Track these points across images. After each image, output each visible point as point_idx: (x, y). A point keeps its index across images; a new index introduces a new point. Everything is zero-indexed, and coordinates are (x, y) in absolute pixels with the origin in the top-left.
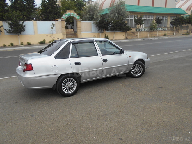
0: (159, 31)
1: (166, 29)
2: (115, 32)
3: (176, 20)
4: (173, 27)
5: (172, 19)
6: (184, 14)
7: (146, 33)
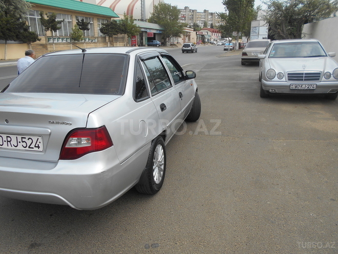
0: (87, 43)
1: (96, 40)
2: (6, 43)
3: (107, 25)
4: (105, 38)
5: (102, 24)
6: (114, 17)
7: (66, 46)
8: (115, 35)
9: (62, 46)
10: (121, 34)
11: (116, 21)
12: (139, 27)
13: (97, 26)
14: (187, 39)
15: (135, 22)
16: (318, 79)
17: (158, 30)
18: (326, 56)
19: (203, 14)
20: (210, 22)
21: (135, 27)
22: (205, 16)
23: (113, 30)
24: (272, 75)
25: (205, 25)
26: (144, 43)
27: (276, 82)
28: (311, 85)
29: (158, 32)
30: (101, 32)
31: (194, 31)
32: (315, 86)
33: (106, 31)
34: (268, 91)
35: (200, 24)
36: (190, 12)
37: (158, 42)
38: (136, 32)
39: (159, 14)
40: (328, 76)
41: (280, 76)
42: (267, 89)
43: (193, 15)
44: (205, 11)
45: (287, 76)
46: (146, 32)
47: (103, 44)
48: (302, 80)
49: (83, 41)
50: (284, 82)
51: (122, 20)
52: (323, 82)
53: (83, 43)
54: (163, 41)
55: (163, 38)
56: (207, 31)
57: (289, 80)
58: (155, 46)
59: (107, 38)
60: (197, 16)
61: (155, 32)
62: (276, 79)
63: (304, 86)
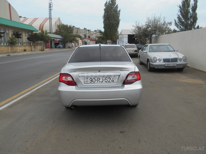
0: (19, 46)
1: (25, 45)
3: (32, 36)
4: (30, 43)
5: (29, 35)
6: (35, 31)
7: (6, 47)
8: (37, 41)
9: (3, 47)
10: (40, 41)
11: (37, 33)
12: (50, 37)
13: (24, 36)
14: (77, 44)
15: (48, 34)
16: (177, 61)
17: (61, 39)
18: (175, 51)
19: (84, 30)
20: (88, 35)
21: (48, 37)
22: (84, 31)
23: (36, 39)
24: (156, 60)
25: (85, 36)
26: (53, 46)
27: (158, 63)
28: (174, 64)
29: (61, 40)
30: (28, 39)
31: (81, 39)
32: (176, 64)
33: (31, 39)
34: (154, 68)
35: (82, 36)
36: (76, 29)
37: (61, 46)
38: (49, 39)
39: (60, 30)
40: (181, 60)
41: (159, 60)
42: (154, 67)
43: (77, 31)
44: (84, 28)
45: (163, 60)
46: (54, 40)
47: (29, 47)
48: (170, 62)
49: (17, 45)
50: (162, 63)
51: (40, 33)
52: (179, 62)
53: (17, 46)
54: (64, 45)
55: (64, 43)
56: (87, 40)
57: (164, 62)
58: (60, 48)
59: (32, 44)
60: (80, 32)
61: (59, 40)
62: (158, 61)
63: (171, 65)
